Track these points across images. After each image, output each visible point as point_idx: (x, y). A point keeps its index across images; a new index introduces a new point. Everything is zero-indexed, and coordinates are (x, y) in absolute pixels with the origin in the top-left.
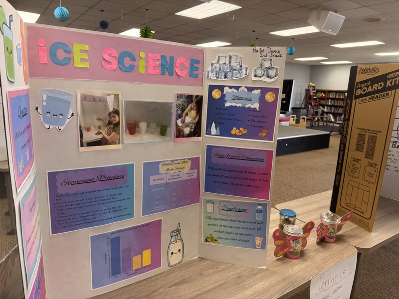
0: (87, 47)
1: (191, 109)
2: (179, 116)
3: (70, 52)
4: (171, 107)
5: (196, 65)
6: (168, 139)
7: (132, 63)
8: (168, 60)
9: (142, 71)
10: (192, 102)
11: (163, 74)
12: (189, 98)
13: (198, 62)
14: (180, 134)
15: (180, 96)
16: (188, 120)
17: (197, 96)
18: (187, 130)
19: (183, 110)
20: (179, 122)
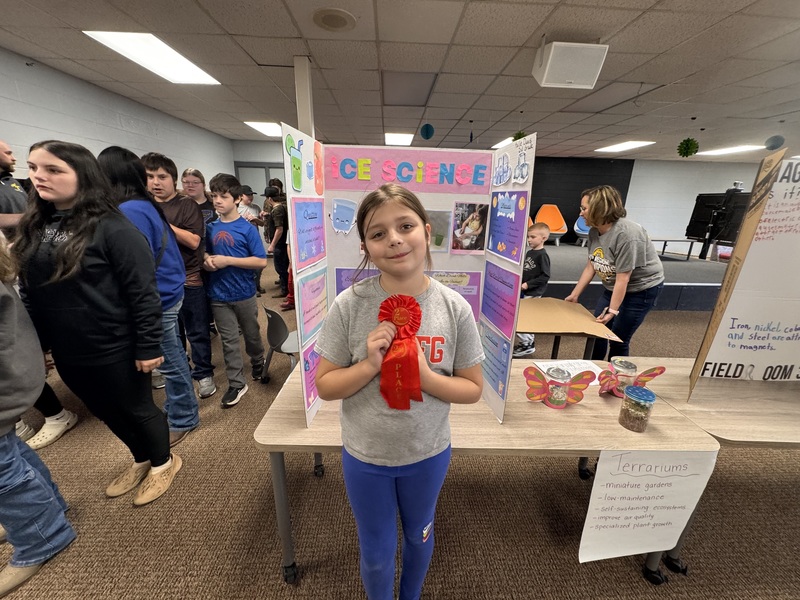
0: (369, 161)
1: (473, 219)
2: (459, 227)
3: (354, 167)
4: (449, 217)
5: (481, 171)
6: (443, 249)
7: (410, 173)
8: (448, 168)
9: (419, 180)
10: (474, 211)
11: (442, 181)
12: (472, 207)
13: (484, 168)
14: (457, 245)
15: (460, 205)
16: (468, 231)
17: (481, 206)
18: (467, 242)
19: (463, 220)
20: (457, 233)
